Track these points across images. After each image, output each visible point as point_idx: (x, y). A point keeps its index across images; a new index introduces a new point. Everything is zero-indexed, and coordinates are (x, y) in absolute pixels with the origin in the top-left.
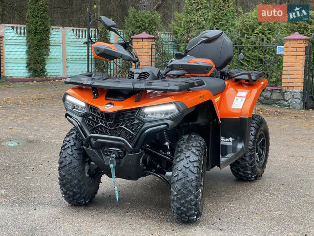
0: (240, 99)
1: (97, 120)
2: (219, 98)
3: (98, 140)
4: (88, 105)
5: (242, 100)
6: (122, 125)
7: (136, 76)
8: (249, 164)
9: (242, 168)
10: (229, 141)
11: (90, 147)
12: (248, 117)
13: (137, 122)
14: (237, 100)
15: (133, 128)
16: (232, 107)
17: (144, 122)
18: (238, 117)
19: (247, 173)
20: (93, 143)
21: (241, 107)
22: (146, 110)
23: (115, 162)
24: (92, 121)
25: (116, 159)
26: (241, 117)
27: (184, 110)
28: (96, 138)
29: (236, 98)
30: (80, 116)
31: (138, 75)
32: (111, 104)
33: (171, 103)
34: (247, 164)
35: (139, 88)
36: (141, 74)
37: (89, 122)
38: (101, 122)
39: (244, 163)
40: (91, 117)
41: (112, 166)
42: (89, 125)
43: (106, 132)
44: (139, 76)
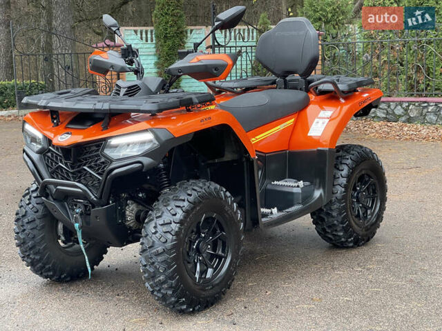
0: (321, 121)
1: (57, 159)
2: (293, 120)
3: (59, 187)
4: (45, 137)
5: (323, 123)
6: (85, 165)
7: (123, 91)
8: (338, 221)
9: (329, 227)
10: (298, 186)
11: (50, 197)
12: (327, 149)
13: (103, 160)
14: (318, 122)
15: (99, 169)
16: (309, 135)
17: (111, 161)
18: (315, 149)
19: (338, 235)
20: (54, 192)
21: (320, 134)
22: (114, 142)
23: (80, 220)
24: (51, 160)
25: (81, 214)
26: (319, 148)
27: (168, 141)
28: (56, 184)
29: (316, 120)
30: (38, 152)
31: (126, 89)
32: (68, 133)
33: (146, 130)
34: (335, 222)
35: (101, 110)
36: (129, 87)
37: (48, 162)
38: (61, 162)
39: (331, 219)
40: (49, 154)
41: (77, 225)
42: (48, 166)
43: (68, 175)
44: (127, 91)
